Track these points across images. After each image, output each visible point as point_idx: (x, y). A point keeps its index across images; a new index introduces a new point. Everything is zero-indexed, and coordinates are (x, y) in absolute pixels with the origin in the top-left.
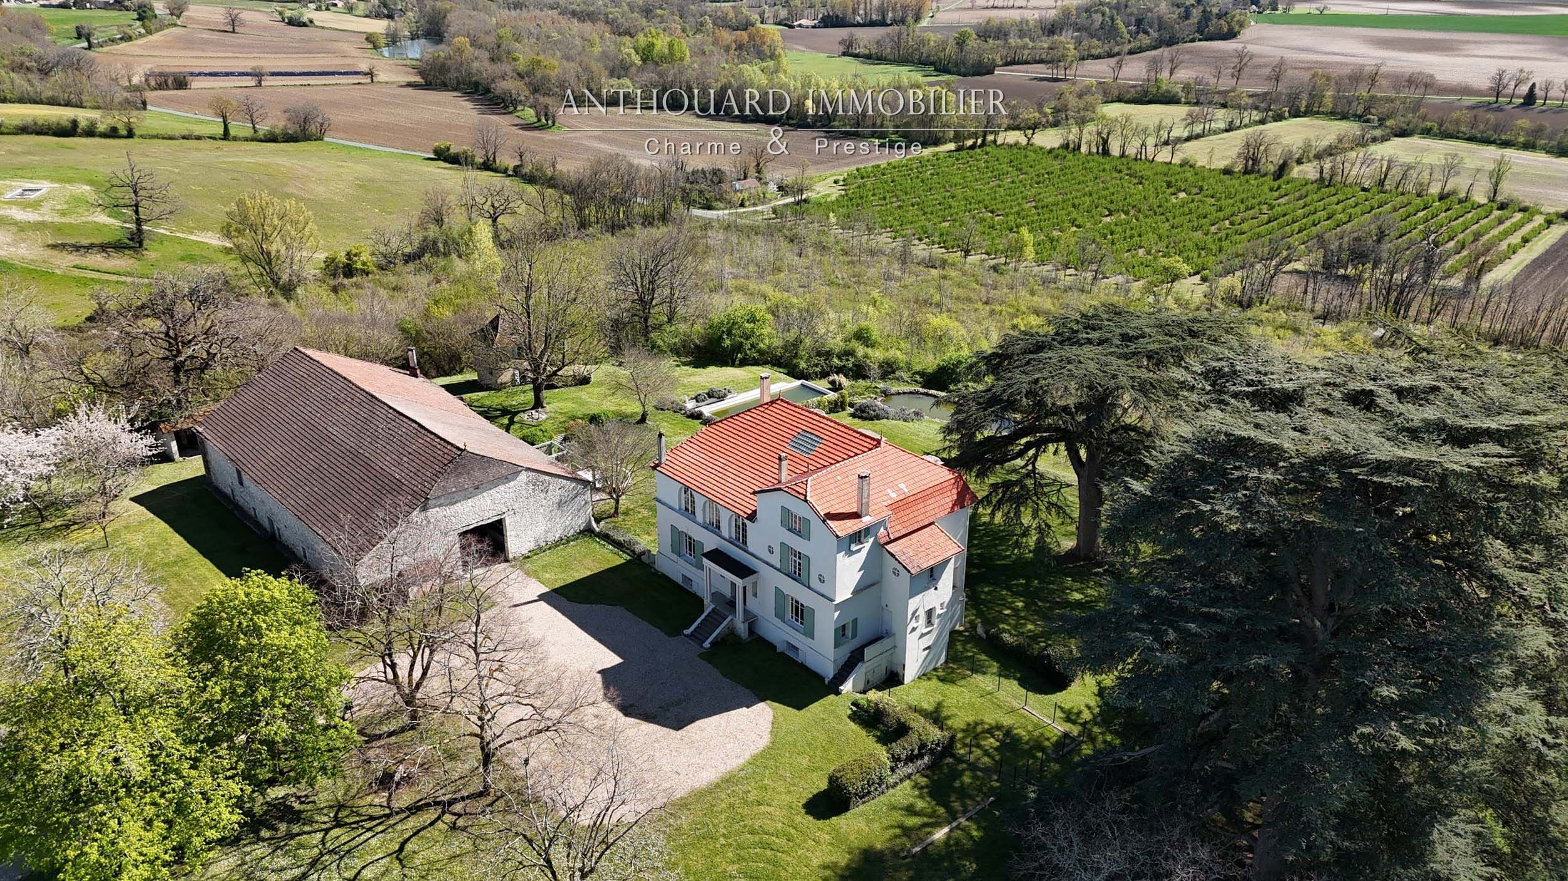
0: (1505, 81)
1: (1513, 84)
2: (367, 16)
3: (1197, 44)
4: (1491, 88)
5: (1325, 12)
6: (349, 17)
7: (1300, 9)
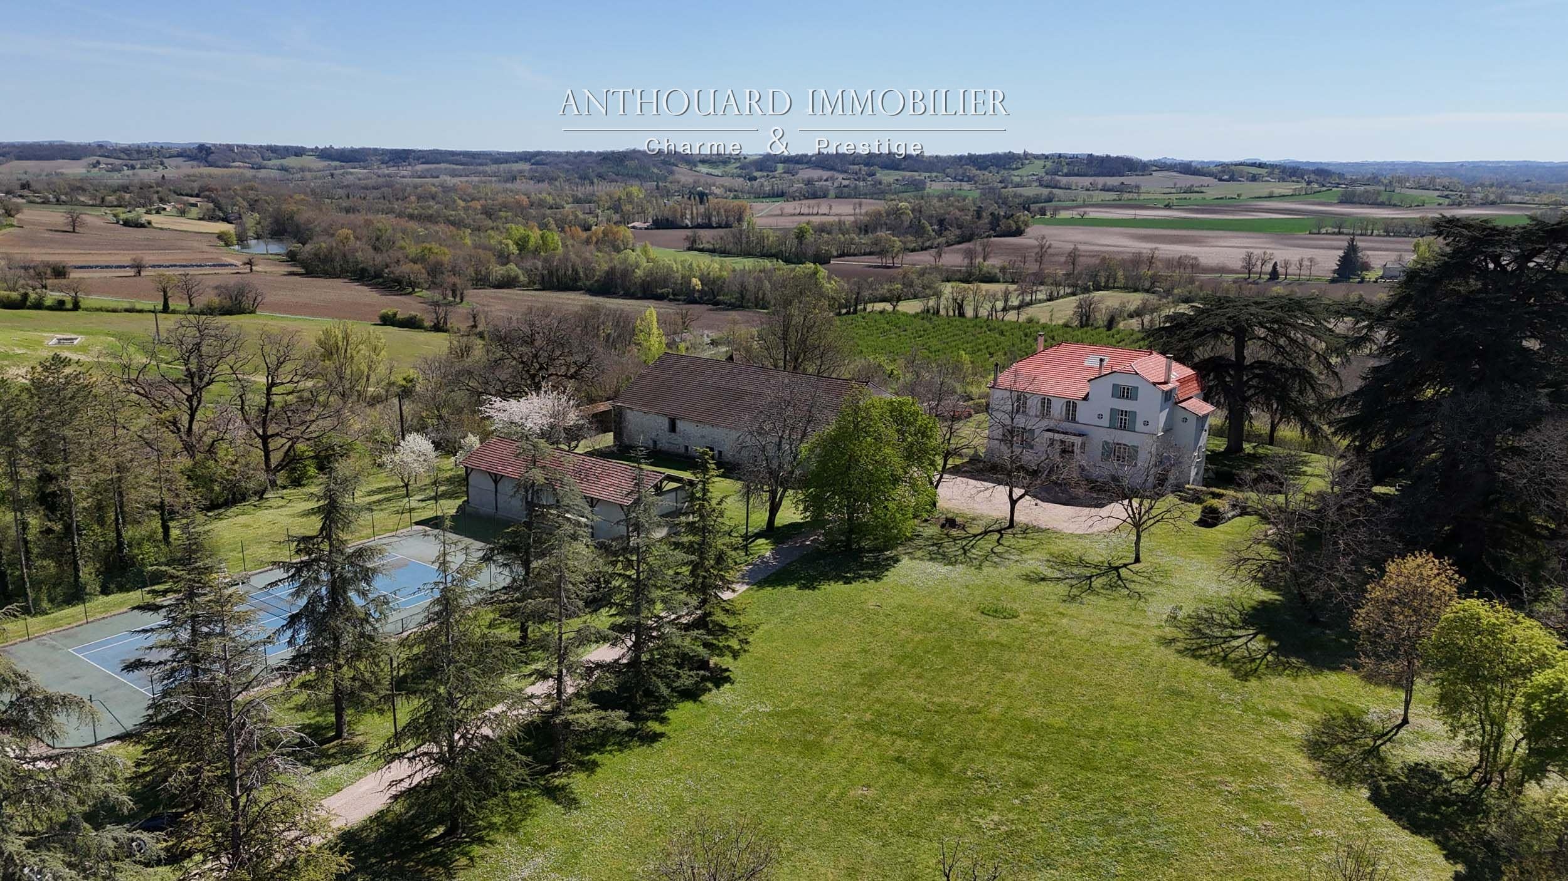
0: (1253, 261)
1: (1259, 263)
2: (200, 219)
3: (993, 239)
4: (1243, 267)
5: (1086, 217)
6: (182, 220)
7: (1064, 215)
